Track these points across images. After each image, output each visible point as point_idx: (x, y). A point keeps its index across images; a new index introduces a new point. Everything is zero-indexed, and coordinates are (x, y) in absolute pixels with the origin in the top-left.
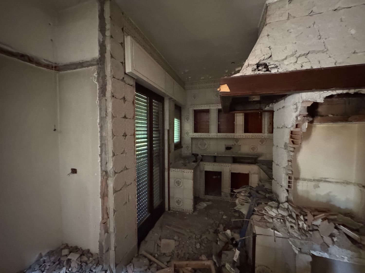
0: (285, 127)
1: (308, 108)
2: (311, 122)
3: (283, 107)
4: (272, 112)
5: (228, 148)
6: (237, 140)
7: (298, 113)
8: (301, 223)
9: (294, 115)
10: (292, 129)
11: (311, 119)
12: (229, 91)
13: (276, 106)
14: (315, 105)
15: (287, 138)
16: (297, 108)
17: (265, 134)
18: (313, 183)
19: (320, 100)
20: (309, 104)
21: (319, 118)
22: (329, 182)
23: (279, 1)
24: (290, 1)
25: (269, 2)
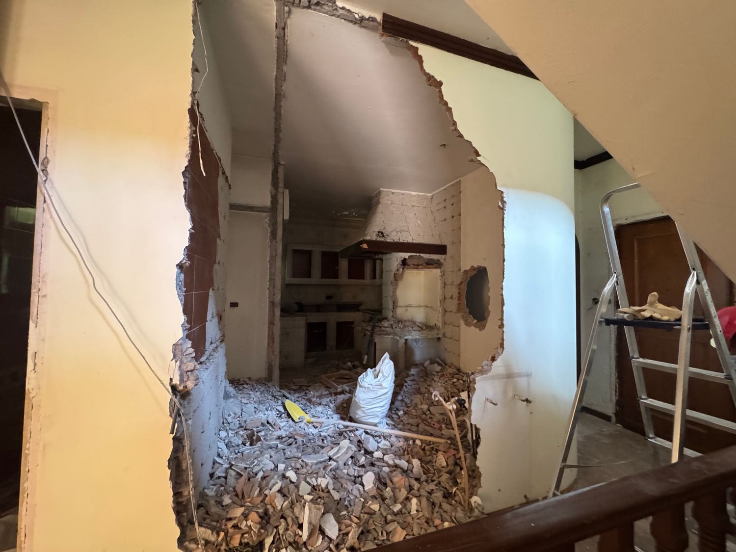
0: (391, 271)
1: (402, 261)
2: (403, 269)
3: (390, 258)
7: (397, 263)
9: (396, 264)
10: (395, 272)
11: (403, 267)
12: (367, 247)
14: (405, 259)
15: (392, 278)
16: (397, 260)
18: (405, 308)
19: (407, 257)
20: (402, 259)
21: (407, 266)
22: (412, 307)
23: (387, 191)
24: (393, 193)
25: (381, 189)
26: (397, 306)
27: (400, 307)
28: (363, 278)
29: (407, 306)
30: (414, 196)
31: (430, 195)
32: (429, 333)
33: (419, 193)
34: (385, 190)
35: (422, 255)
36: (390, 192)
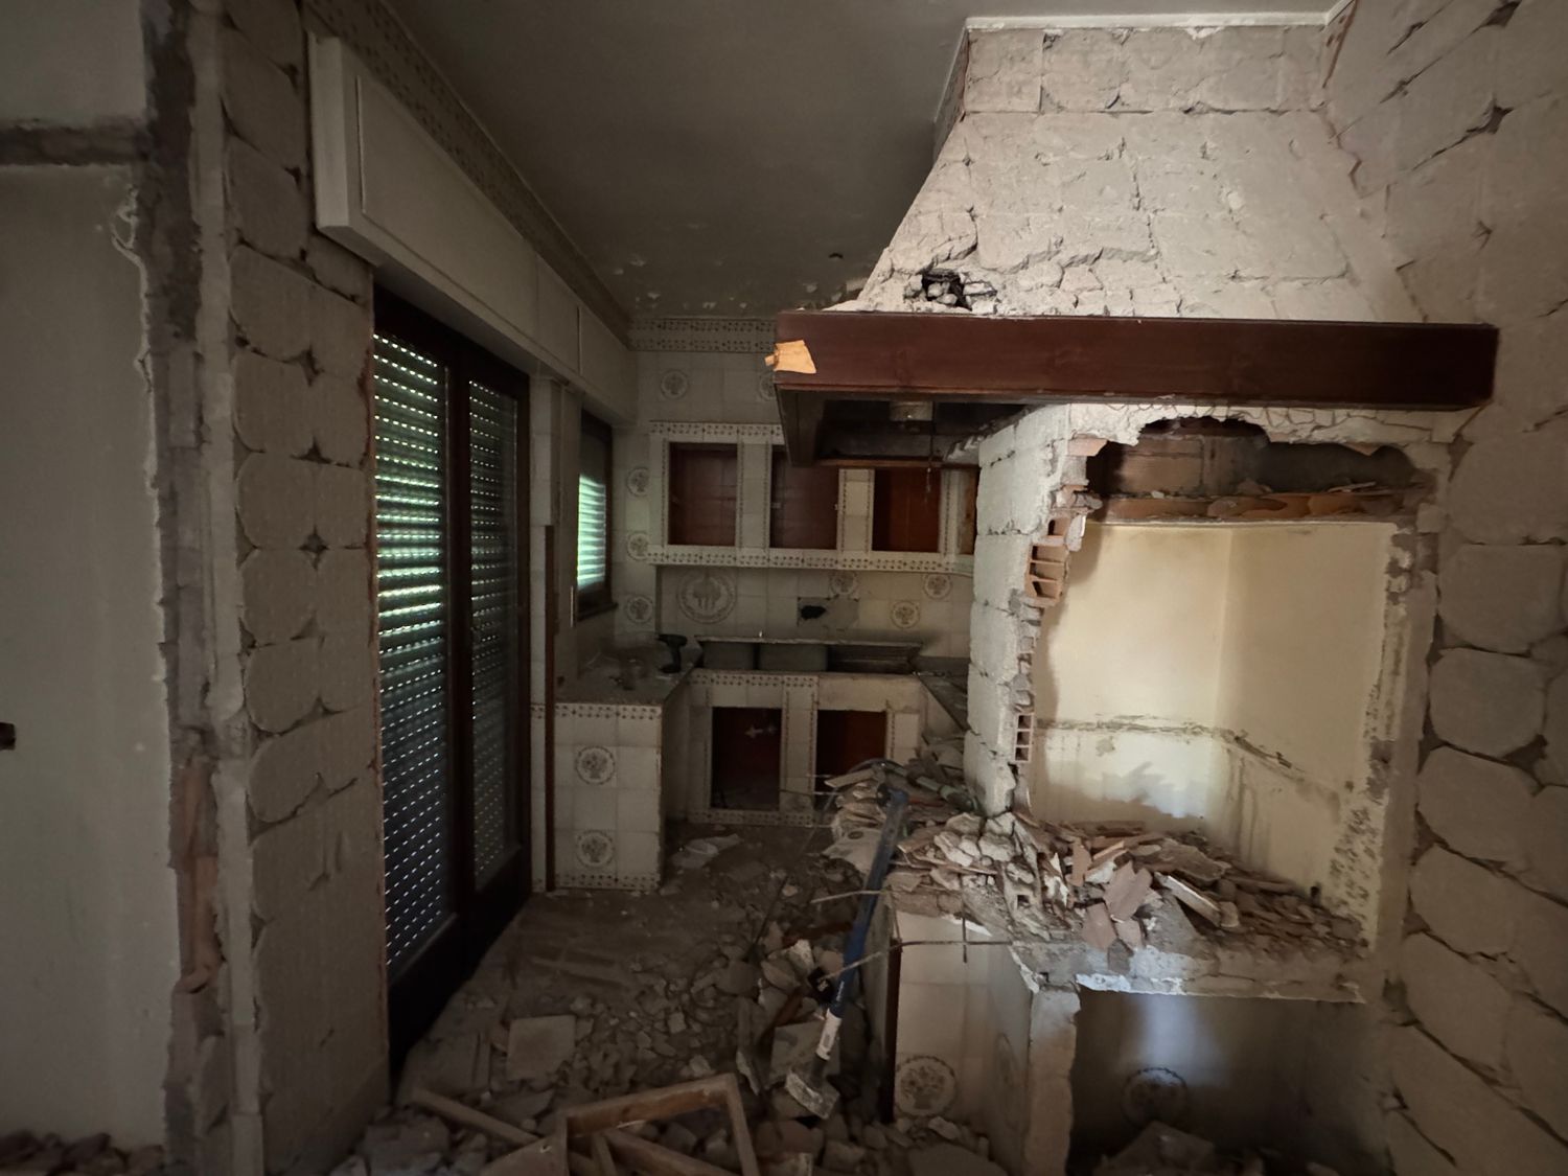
0: (1012, 529)
1: (1092, 460)
2: (1098, 516)
3: (1011, 454)
4: (973, 471)
5: (810, 612)
6: (844, 578)
7: (1056, 479)
8: (1050, 882)
9: (1047, 484)
10: (1036, 539)
11: (1097, 504)
12: (811, 369)
13: (986, 450)
14: (1112, 453)
15: (1017, 575)
16: (1053, 461)
17: (948, 557)
18: (1095, 738)
19: (1128, 437)
20: (1094, 450)
21: (1124, 501)
22: (1144, 729)
23: (1010, 31)
24: (1050, 41)
25: (975, 23)
26: (1046, 724)
27: (1070, 726)
28: (932, 547)
29: (1115, 726)
30: (1202, 43)
31: (1326, 17)
32: (1270, 963)
33: (1236, 19)
34: (999, 22)
35: (1254, 415)
36: (1036, 30)
